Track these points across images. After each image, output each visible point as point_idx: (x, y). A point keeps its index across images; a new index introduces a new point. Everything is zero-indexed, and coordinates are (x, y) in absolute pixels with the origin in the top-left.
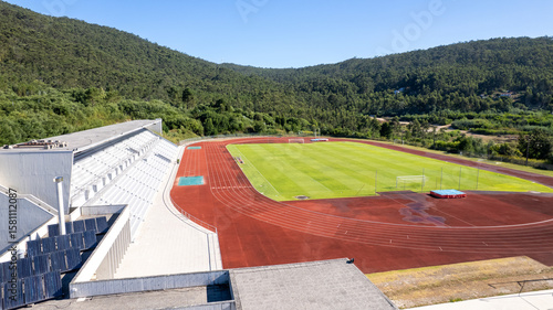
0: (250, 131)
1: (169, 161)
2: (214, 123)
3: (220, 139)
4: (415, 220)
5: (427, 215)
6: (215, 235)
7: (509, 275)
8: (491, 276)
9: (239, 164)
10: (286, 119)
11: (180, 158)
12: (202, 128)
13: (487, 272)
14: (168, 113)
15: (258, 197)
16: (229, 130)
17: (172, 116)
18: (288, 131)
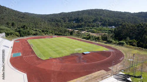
0: (34, 35)
1: (8, 47)
2: (23, 33)
3: (25, 38)
4: (79, 62)
5: (82, 60)
6: (26, 74)
7: (100, 76)
8: (96, 77)
9: (32, 47)
10: (45, 30)
11: (12, 46)
12: (19, 35)
13: (95, 76)
14: (7, 30)
15: (38, 59)
16: (28, 35)
17: (8, 31)
18: (45, 34)
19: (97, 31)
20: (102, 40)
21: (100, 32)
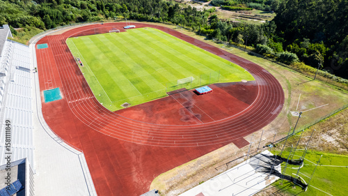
2: (52, 18)
4: (187, 119)
5: (192, 114)
6: (83, 155)
8: (216, 163)
10: (104, 5)
11: (36, 66)
12: (43, 24)
13: (215, 159)
14: (11, 12)
15: (101, 109)
16: (64, 21)
17: (14, 15)
18: (107, 17)
19: (236, 4)
20: (244, 44)
21: (243, 7)
